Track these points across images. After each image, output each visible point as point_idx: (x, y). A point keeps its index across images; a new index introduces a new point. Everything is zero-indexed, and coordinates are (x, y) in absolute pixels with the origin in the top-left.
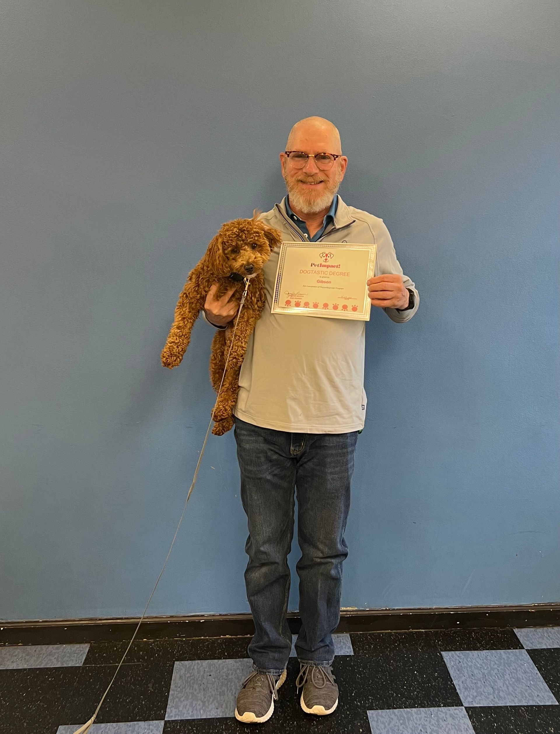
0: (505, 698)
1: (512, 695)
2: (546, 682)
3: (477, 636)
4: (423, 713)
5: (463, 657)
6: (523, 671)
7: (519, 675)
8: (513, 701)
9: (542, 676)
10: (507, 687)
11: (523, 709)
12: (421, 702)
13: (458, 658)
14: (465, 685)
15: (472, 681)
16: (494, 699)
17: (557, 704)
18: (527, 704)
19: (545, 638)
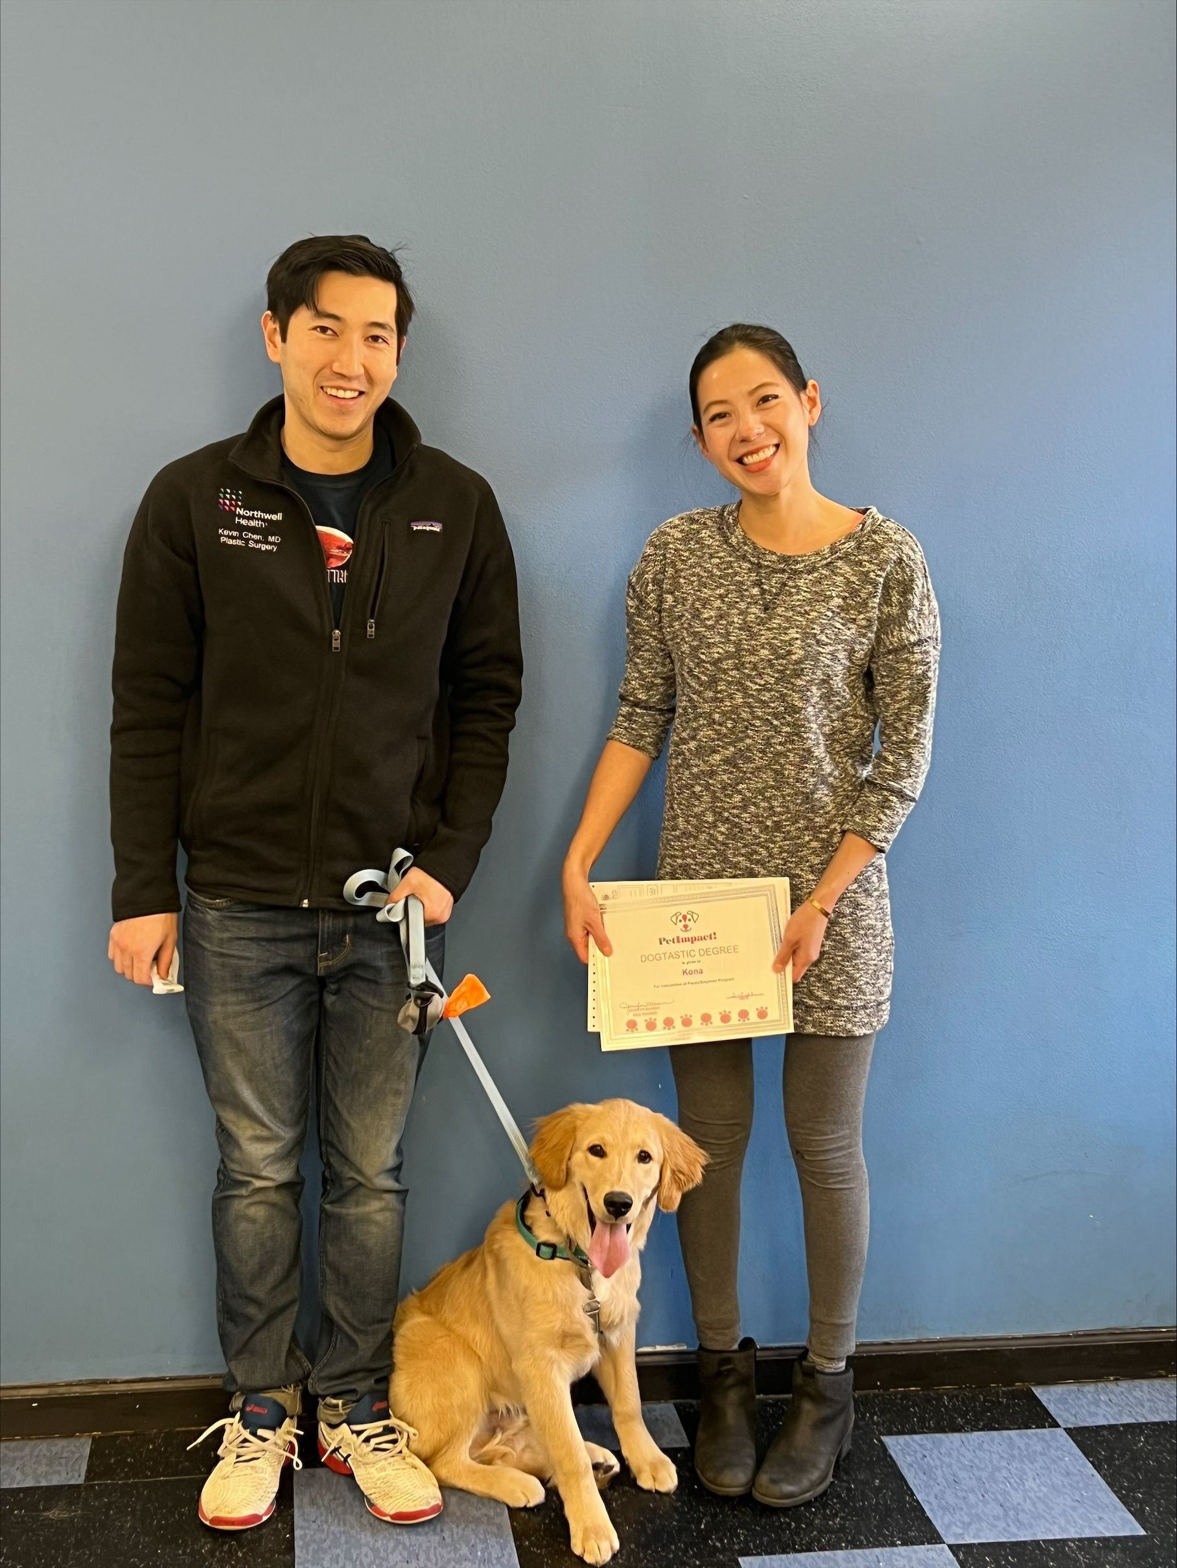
0: (1031, 1526)
1: (1044, 1518)
2: (1115, 1492)
3: (954, 1404)
4: (859, 1559)
5: (929, 1446)
6: (1063, 1471)
7: (1054, 1479)
8: (1050, 1530)
9: (1104, 1479)
10: (1034, 1504)
11: (1072, 1545)
12: (853, 1537)
13: (918, 1448)
14: (943, 1502)
15: (956, 1494)
16: (1009, 1529)
17: (1143, 1533)
18: (1079, 1537)
19: (1102, 1405)
